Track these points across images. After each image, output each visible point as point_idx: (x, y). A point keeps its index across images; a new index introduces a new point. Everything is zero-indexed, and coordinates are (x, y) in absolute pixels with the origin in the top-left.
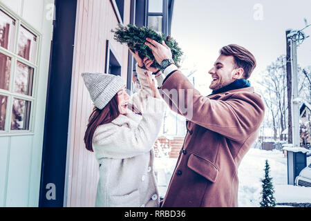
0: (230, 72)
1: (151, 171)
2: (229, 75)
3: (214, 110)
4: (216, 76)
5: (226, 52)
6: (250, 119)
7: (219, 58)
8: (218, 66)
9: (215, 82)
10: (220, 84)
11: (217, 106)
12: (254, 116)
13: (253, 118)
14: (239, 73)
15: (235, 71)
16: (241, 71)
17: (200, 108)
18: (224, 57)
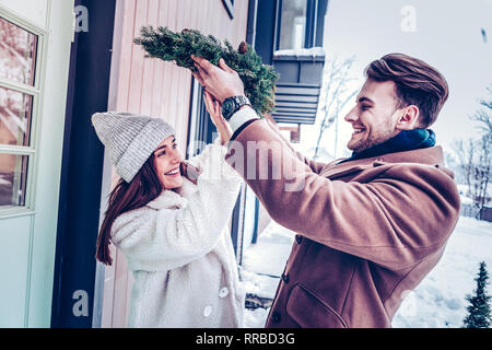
0: (388, 115)
1: (229, 295)
2: (388, 123)
3: (337, 211)
4: (360, 126)
5: (377, 73)
6: (422, 229)
7: (365, 88)
8: (364, 104)
9: (359, 137)
10: (369, 140)
11: (345, 200)
12: (433, 221)
13: (430, 225)
14: (408, 118)
15: (400, 114)
16: (413, 112)
17: (306, 204)
18: (374, 84)
